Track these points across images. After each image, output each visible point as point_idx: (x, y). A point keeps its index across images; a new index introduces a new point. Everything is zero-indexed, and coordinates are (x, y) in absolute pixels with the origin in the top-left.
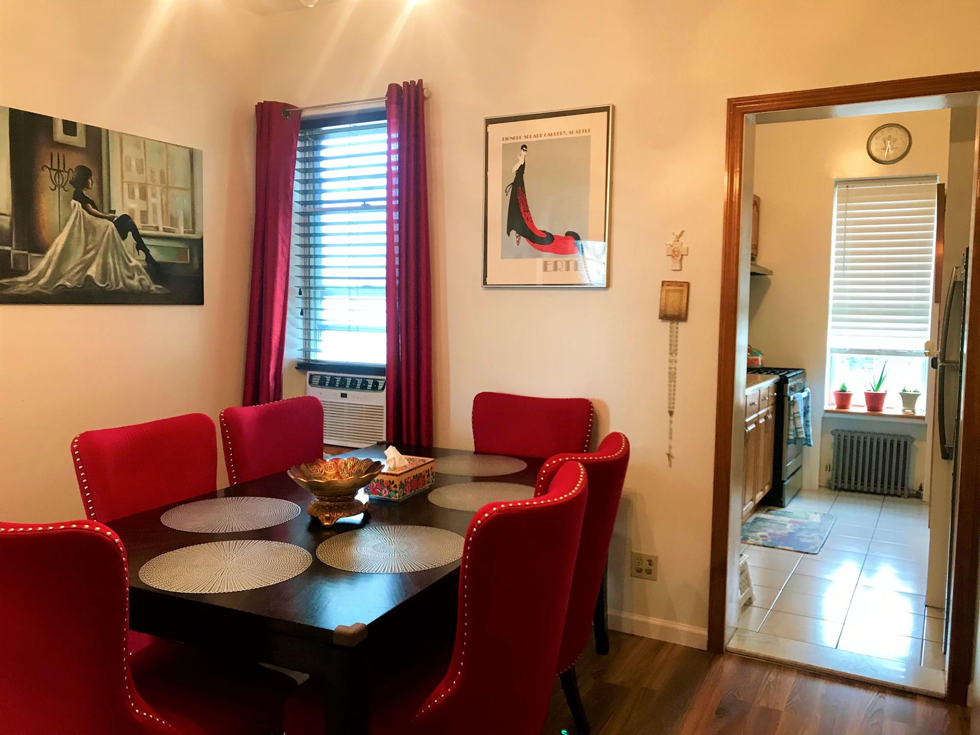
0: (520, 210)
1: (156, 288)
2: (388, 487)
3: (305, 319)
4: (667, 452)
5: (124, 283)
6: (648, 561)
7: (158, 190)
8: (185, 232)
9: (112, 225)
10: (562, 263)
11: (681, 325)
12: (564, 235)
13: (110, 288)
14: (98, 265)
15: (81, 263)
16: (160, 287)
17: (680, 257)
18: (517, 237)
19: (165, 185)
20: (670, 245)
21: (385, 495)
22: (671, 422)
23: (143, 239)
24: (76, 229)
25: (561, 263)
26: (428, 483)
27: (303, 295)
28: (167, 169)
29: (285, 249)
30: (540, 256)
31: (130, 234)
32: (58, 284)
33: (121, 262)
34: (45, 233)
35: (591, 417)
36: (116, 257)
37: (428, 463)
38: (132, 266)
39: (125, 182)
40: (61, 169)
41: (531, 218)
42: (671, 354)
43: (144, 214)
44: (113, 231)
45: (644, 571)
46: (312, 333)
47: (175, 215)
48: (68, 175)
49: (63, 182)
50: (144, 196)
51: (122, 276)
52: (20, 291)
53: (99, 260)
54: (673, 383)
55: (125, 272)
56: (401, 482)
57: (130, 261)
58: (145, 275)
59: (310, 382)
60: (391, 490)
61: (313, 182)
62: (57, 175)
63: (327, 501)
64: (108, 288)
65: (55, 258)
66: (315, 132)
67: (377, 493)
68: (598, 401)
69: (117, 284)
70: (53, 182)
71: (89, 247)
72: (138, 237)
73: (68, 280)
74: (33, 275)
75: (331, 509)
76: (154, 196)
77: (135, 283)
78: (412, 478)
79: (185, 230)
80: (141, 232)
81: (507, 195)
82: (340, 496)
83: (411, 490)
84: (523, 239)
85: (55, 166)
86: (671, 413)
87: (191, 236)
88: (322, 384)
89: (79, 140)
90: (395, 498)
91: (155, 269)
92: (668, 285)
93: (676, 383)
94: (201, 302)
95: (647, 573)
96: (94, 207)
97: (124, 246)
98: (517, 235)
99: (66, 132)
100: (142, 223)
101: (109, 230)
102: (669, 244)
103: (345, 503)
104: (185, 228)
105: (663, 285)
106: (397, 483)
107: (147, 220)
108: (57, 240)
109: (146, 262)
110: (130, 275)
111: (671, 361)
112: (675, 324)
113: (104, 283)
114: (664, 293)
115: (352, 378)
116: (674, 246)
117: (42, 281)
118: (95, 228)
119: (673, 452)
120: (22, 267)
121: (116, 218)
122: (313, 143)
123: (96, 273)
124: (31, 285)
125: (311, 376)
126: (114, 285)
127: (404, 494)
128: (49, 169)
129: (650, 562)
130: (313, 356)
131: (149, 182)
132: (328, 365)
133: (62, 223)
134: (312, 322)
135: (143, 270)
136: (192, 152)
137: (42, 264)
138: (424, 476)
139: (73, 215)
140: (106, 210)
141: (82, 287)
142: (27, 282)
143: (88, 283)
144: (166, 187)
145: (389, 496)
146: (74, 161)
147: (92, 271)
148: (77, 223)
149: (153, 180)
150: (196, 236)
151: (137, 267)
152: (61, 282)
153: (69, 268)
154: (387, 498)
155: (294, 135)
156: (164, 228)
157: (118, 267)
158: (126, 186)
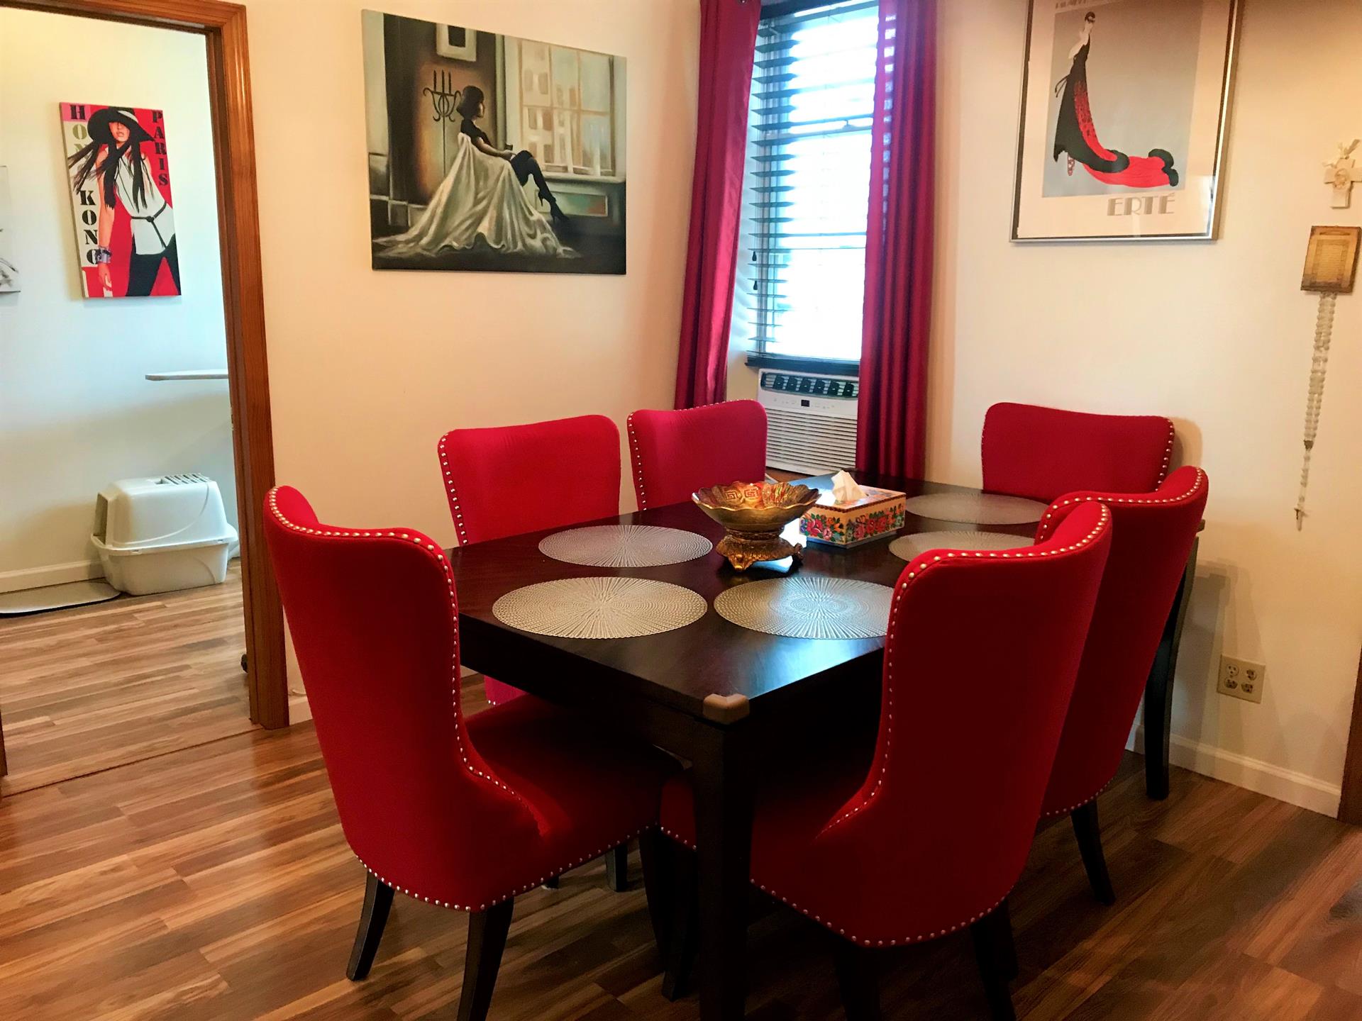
0: (1077, 120)
1: (564, 250)
2: (832, 527)
3: (761, 295)
4: (1296, 507)
5: (524, 244)
6: (1248, 672)
7: (567, 116)
8: (602, 174)
9: (508, 165)
10: (1140, 201)
11: (1341, 300)
12: (1146, 156)
13: (505, 251)
14: (491, 219)
15: (471, 216)
16: (569, 249)
17: (1348, 185)
18: (1069, 162)
19: (576, 108)
20: (1332, 165)
21: (827, 537)
22: (1307, 459)
23: (547, 183)
24: (464, 171)
25: (1139, 203)
26: (894, 525)
27: (757, 262)
28: (579, 86)
29: (734, 196)
30: (1103, 192)
31: (531, 177)
32: (443, 244)
33: (520, 215)
34: (428, 179)
35: (1169, 446)
36: (513, 209)
37: (894, 498)
38: (534, 222)
39: (525, 106)
40: (447, 91)
41: (1094, 130)
42: (1317, 348)
43: (549, 149)
44: (509, 175)
45: (1239, 687)
46: (769, 315)
47: (588, 149)
48: (455, 99)
49: (448, 110)
50: (548, 125)
51: (521, 234)
52: (399, 253)
53: (492, 213)
54: (1316, 395)
55: (525, 229)
56: (850, 521)
57: (531, 214)
58: (549, 232)
59: (763, 384)
60: (836, 532)
61: (777, 96)
62: (442, 101)
63: (741, 537)
64: (504, 249)
65: (440, 210)
66: (784, 21)
67: (816, 534)
68: (1184, 422)
69: (515, 246)
70: (436, 108)
71: (481, 195)
72: (540, 181)
73: (456, 239)
74: (414, 232)
75: (745, 548)
76: (562, 124)
77: (536, 244)
78: (868, 518)
79: (603, 170)
80: (545, 174)
81: (1057, 96)
82: (758, 532)
83: (866, 533)
84: (1079, 165)
85: (439, 89)
86: (1309, 445)
87: (611, 179)
88: (778, 386)
89: (468, 52)
90: (841, 543)
91: (563, 225)
92: (1321, 234)
93: (1323, 397)
94: (620, 269)
95: (1244, 690)
96: (487, 141)
97: (523, 193)
98: (1070, 159)
99: (452, 42)
100: (546, 162)
101: (505, 173)
102: (1330, 163)
103: (765, 542)
104: (602, 167)
105: (1312, 233)
106: (844, 521)
107: (553, 158)
108: (441, 187)
109: (551, 216)
110: (531, 232)
111: (1315, 360)
112: (1329, 299)
113: (497, 243)
114: (1314, 247)
115: (818, 379)
116: (1339, 168)
117: (425, 241)
118: (486, 170)
119: (1306, 507)
120: (400, 222)
121: (513, 157)
122: (781, 37)
123: (489, 229)
124: (412, 244)
125: (764, 376)
126: (511, 246)
127: (853, 539)
128: (432, 92)
129: (1251, 674)
130: (770, 348)
131: (556, 105)
132: (788, 360)
133: (448, 162)
134: (770, 300)
135: (549, 227)
136: (612, 63)
137: (425, 217)
138: (888, 515)
139: (461, 154)
140: (501, 145)
141: (473, 248)
142: (407, 242)
143: (479, 243)
144: (578, 112)
145: (832, 539)
146: (461, 81)
147: (485, 228)
148: (465, 163)
149: (561, 103)
150: (616, 179)
151: (540, 222)
152: (446, 242)
153: (456, 223)
154: (830, 541)
155: (752, 28)
156: (574, 169)
157: (515, 220)
158: (526, 111)
